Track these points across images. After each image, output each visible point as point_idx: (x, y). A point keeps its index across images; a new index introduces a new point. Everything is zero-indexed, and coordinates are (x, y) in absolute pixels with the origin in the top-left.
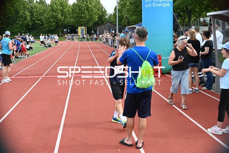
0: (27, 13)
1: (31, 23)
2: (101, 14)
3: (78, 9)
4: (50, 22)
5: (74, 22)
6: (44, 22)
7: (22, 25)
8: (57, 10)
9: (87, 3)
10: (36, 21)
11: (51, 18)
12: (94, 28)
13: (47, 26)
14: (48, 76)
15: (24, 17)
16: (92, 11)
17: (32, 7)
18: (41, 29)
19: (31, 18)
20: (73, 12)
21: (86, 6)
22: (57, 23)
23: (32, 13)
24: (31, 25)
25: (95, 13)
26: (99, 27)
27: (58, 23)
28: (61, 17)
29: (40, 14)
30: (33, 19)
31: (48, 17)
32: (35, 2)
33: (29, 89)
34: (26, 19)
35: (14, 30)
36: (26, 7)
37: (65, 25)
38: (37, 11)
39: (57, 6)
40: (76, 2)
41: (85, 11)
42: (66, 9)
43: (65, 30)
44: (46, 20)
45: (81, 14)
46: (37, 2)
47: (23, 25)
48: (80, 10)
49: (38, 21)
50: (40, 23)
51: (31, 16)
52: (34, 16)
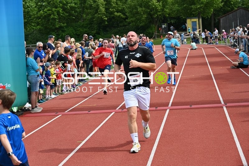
1: (106, 17)
4: (137, 13)
5: (178, 10)
6: (127, 14)
7: (91, 22)
10: (116, 14)
11: (138, 7)
12: (215, 19)
13: (132, 21)
14: (124, 110)
15: (95, 8)
19: (107, 9)
22: (149, 14)
24: (107, 21)
26: (223, 18)
27: (151, 15)
28: (157, 4)
30: (110, 9)
31: (134, 5)
34: (99, 10)
35: (78, 30)
37: (165, 17)
43: (163, 26)
44: (131, 11)
47: (93, 21)
49: (119, 14)
50: (122, 16)
51: (106, 5)
52: (112, 5)
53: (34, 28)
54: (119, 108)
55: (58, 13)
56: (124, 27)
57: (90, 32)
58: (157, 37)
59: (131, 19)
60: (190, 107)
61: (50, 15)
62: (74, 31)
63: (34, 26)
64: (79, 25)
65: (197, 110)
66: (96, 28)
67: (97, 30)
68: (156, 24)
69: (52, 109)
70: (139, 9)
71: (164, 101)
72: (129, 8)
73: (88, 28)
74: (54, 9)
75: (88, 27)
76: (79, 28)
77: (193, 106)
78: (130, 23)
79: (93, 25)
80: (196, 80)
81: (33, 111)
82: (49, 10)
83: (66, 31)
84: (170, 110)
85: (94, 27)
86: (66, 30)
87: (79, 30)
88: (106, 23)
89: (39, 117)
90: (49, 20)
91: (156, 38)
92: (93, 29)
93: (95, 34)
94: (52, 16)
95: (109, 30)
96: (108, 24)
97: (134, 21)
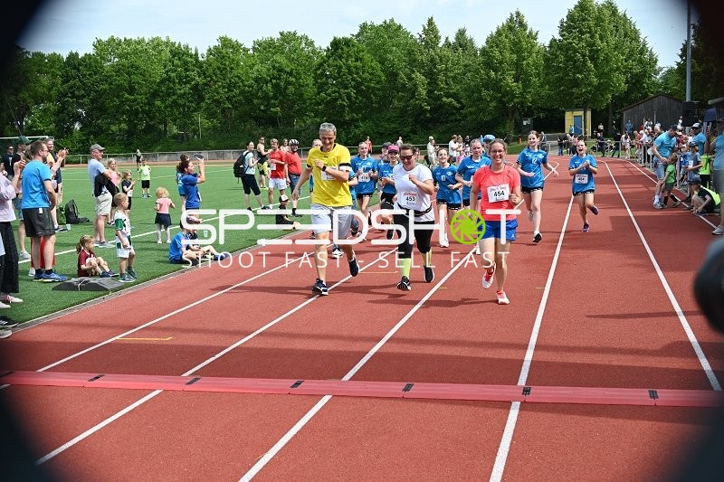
0: (419, 77)
1: (428, 105)
2: (637, 70)
3: (562, 58)
4: (480, 99)
5: (549, 96)
6: (463, 101)
7: (403, 112)
8: (501, 63)
9: (592, 37)
10: (444, 99)
11: (482, 89)
12: (614, 113)
13: (471, 113)
15: (410, 89)
16: (607, 60)
17: (432, 60)
18: (456, 120)
19: (430, 92)
20: (547, 66)
21: (588, 46)
22: (500, 101)
23: (431, 76)
24: (430, 111)
25: (618, 68)
26: (628, 111)
27: (504, 104)
28: (514, 84)
29: (454, 78)
30: (436, 92)
31: (475, 85)
32: (440, 45)
34: (416, 93)
36: (415, 60)
37: (529, 107)
38: (446, 69)
39: (501, 52)
40: (558, 37)
41: (584, 63)
42: (530, 61)
43: (525, 123)
44: (469, 96)
45: (574, 74)
46: (448, 44)
47: (407, 111)
48: (569, 59)
49: (450, 99)
50: (455, 103)
51: (428, 84)
52: (438, 85)
55: (349, 97)
58: (513, 141)
59: (469, 109)
61: (336, 99)
64: (384, 118)
70: (484, 92)
72: (466, 90)
73: (399, 124)
74: (342, 90)
78: (468, 116)
82: (335, 92)
88: (428, 115)
90: (334, 108)
94: (339, 102)
96: (431, 116)
97: (475, 113)
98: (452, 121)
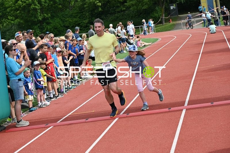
1: (100, 2)
7: (82, 9)
13: (133, 5)
14: (130, 114)
18: (122, 11)
24: (101, 7)
33: (90, 146)
35: (66, 21)
43: (172, 8)
47: (84, 8)
53: (12, 22)
54: (123, 112)
56: (122, 13)
57: (81, 23)
58: (165, 22)
59: (131, 2)
60: (211, 105)
61: (30, 5)
62: (61, 22)
63: (12, 20)
64: (67, 15)
65: (220, 108)
66: (88, 17)
67: (89, 18)
68: (163, 6)
69: (41, 120)
71: (179, 100)
73: (79, 18)
75: (78, 16)
76: (68, 19)
77: (215, 103)
78: (130, 7)
79: (84, 13)
80: (216, 71)
81: (19, 125)
83: (51, 23)
84: (187, 110)
85: (85, 15)
86: (51, 21)
87: (68, 21)
88: (100, 9)
89: (25, 131)
90: (29, 11)
91: (164, 24)
92: (85, 18)
93: (87, 23)
94: (33, 6)
95: (104, 17)
96: (102, 10)
97: (135, 4)
98: (119, 12)
